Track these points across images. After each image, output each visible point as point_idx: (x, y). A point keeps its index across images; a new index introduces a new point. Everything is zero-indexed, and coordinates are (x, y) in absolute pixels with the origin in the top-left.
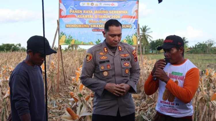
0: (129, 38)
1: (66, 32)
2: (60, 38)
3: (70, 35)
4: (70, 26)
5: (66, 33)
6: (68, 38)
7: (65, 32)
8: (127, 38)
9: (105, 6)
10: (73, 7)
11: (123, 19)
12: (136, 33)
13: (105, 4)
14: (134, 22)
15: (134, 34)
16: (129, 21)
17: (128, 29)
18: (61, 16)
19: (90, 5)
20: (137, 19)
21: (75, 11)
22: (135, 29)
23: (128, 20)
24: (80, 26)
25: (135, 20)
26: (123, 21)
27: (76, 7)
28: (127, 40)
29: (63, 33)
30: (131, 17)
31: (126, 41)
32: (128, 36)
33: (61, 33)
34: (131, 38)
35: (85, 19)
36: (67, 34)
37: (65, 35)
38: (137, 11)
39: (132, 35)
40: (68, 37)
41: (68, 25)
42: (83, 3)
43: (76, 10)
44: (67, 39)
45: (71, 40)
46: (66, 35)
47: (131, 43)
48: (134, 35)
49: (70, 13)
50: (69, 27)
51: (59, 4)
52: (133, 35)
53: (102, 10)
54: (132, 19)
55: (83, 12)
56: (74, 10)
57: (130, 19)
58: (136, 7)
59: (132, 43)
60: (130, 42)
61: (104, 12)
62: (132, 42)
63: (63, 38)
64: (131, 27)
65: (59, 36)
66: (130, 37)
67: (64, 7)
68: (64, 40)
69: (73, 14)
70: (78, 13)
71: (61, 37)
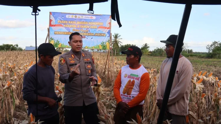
3: (58, 40)
5: (55, 39)
7: (54, 37)
8: (101, 43)
9: (85, 18)
10: (60, 18)
11: (99, 29)
12: (109, 40)
13: (86, 17)
16: (104, 31)
17: (103, 37)
18: (51, 25)
19: (74, 18)
20: (110, 30)
22: (108, 37)
24: (66, 33)
25: (108, 30)
26: (99, 31)
27: (62, 18)
28: (102, 45)
29: (52, 38)
30: (106, 28)
32: (103, 42)
33: (50, 38)
34: (105, 44)
35: (70, 28)
37: (53, 40)
38: (110, 23)
39: (105, 42)
40: (56, 41)
41: (56, 32)
42: (69, 15)
44: (55, 43)
45: (59, 44)
47: (105, 48)
48: (108, 42)
49: (58, 23)
50: (57, 34)
51: (50, 16)
53: (83, 21)
54: (106, 29)
55: (68, 22)
56: (62, 21)
57: (104, 29)
60: (104, 46)
61: (84, 23)
63: (52, 42)
64: (105, 35)
65: (49, 40)
67: (54, 18)
69: (60, 24)
70: (64, 23)
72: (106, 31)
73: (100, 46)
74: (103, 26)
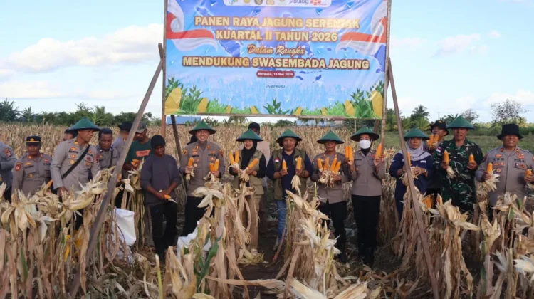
0: (361, 98)
1: (184, 78)
2: (168, 95)
3: (195, 88)
4: (194, 61)
5: (183, 82)
6: (190, 95)
7: (181, 77)
8: (354, 96)
9: (292, 5)
10: (203, 7)
11: (345, 42)
12: (381, 83)
13: (296, 1)
14: (375, 51)
15: (375, 87)
16: (362, 50)
17: (357, 71)
18: (169, 34)
19: (252, 3)
20: (384, 44)
21: (210, 18)
22: (378, 71)
23: (360, 47)
24: (223, 62)
25: (377, 45)
26: (345, 49)
27: (212, 9)
28: (356, 102)
29: (175, 81)
30: (367, 38)
31: (353, 106)
32: (358, 91)
33: (169, 81)
34: (366, 98)
35: (237, 42)
36: (187, 84)
37: (180, 86)
38: (386, 21)
39: (369, 91)
40: (188, 92)
41: (190, 59)
43: (213, 18)
44: (185, 99)
45: (198, 102)
46: (182, 86)
47: (365, 113)
48: (376, 89)
49: (196, 26)
50: (192, 65)
52: (373, 89)
53: (286, 17)
54: (370, 43)
55: (231, 20)
56: (208, 17)
57: (364, 42)
58: (384, 11)
59: (369, 113)
60: (365, 107)
61: (291, 22)
62: (370, 108)
63: (176, 96)
64: (367, 66)
65: (164, 89)
66: (365, 93)
67: (180, 9)
68: (178, 102)
69: (203, 28)
70: (218, 24)
71: (170, 91)
72: (370, 50)
73: (349, 107)
74: (358, 31)
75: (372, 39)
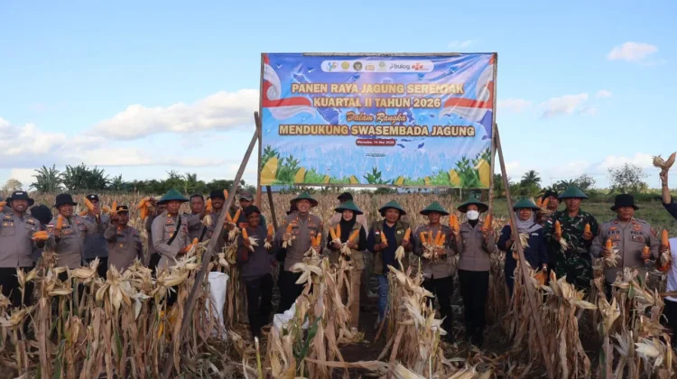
0: (466, 167)
1: (280, 147)
2: (264, 165)
3: (291, 157)
4: (291, 129)
5: (280, 151)
6: (286, 164)
7: (278, 145)
8: (459, 165)
9: (394, 70)
10: (300, 74)
11: (447, 108)
12: (487, 151)
13: (396, 66)
14: (480, 117)
15: (482, 154)
16: (466, 116)
17: (462, 138)
18: (265, 102)
19: (351, 70)
20: (491, 110)
22: (484, 138)
23: (465, 113)
24: (321, 130)
25: (483, 111)
26: (449, 116)
27: (309, 76)
28: (462, 171)
29: (271, 150)
30: (473, 104)
31: (459, 175)
32: (464, 159)
33: (265, 150)
34: (472, 166)
35: (335, 109)
36: (283, 153)
37: (276, 156)
38: (492, 86)
39: (475, 158)
40: (285, 161)
41: (286, 127)
42: (332, 62)
43: (310, 84)
44: (282, 168)
45: (295, 172)
46: (279, 156)
47: (472, 182)
48: (483, 157)
49: (292, 93)
50: (288, 134)
51: (262, 68)
52: (480, 157)
53: (386, 83)
54: (475, 109)
55: (329, 88)
56: (305, 84)
57: (469, 108)
58: (489, 74)
59: (475, 182)
60: (471, 176)
61: (392, 89)
62: (476, 177)
63: (272, 166)
64: (472, 133)
65: (260, 159)
66: (471, 161)
67: (276, 75)
68: (274, 172)
69: (301, 95)
70: (315, 91)
71: (267, 161)
72: (475, 116)
73: (454, 176)
74: (462, 96)
75: (478, 104)
